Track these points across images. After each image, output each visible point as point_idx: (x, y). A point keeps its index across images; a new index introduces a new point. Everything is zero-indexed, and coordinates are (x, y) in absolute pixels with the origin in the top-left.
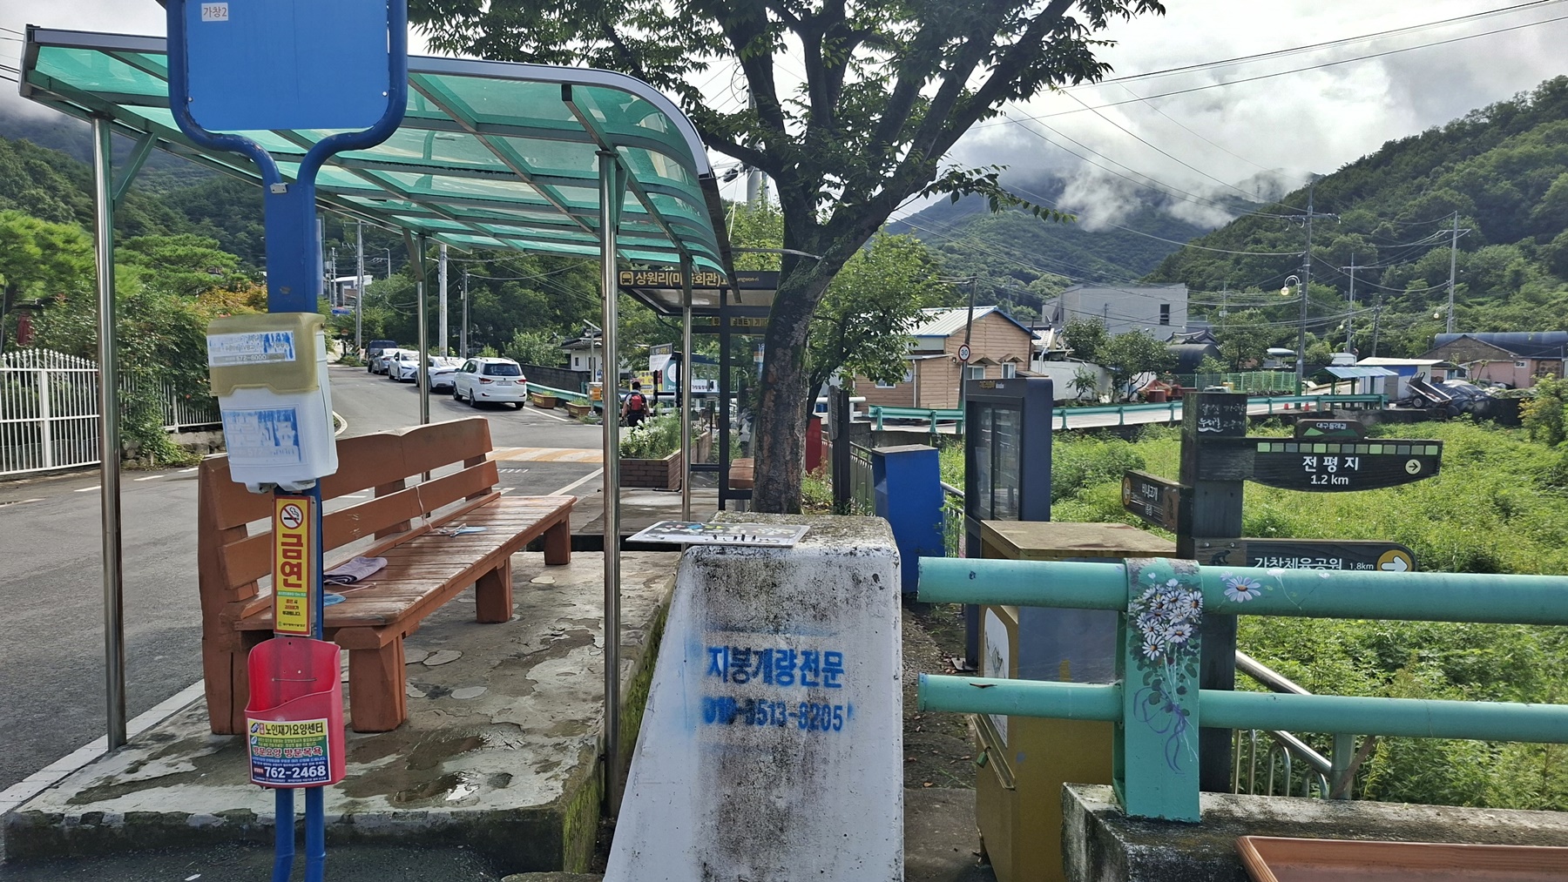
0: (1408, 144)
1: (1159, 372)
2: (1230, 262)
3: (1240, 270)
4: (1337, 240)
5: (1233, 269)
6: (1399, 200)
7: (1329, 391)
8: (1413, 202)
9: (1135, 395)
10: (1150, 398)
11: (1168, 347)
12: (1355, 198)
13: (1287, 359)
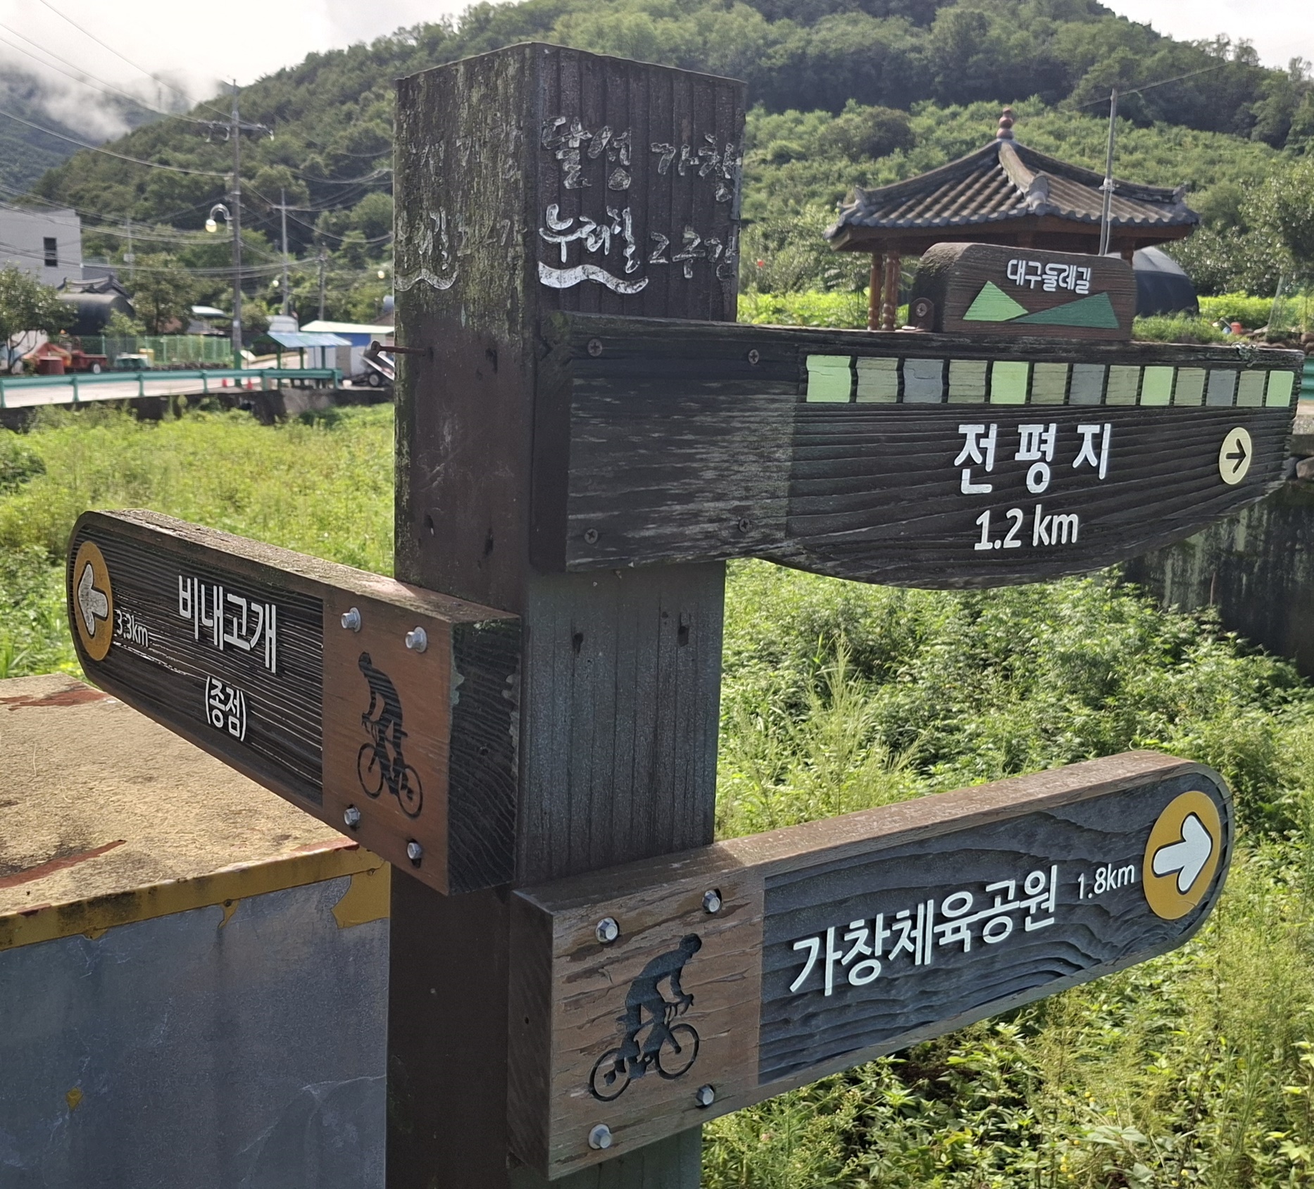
0: (331, 59)
1: (51, 331)
2: (131, 189)
3: (146, 199)
4: (261, 172)
5: (137, 198)
6: (328, 128)
7: (274, 364)
8: (342, 133)
9: (19, 365)
10: (41, 369)
11: (61, 296)
12: (278, 119)
13: (215, 322)
